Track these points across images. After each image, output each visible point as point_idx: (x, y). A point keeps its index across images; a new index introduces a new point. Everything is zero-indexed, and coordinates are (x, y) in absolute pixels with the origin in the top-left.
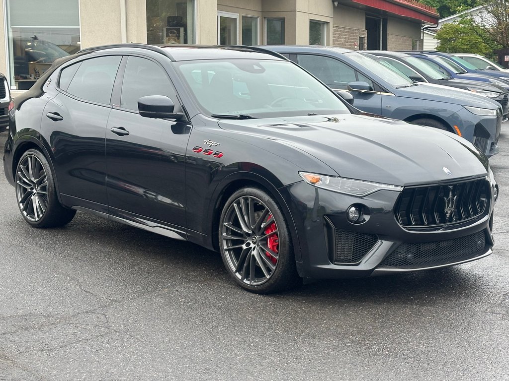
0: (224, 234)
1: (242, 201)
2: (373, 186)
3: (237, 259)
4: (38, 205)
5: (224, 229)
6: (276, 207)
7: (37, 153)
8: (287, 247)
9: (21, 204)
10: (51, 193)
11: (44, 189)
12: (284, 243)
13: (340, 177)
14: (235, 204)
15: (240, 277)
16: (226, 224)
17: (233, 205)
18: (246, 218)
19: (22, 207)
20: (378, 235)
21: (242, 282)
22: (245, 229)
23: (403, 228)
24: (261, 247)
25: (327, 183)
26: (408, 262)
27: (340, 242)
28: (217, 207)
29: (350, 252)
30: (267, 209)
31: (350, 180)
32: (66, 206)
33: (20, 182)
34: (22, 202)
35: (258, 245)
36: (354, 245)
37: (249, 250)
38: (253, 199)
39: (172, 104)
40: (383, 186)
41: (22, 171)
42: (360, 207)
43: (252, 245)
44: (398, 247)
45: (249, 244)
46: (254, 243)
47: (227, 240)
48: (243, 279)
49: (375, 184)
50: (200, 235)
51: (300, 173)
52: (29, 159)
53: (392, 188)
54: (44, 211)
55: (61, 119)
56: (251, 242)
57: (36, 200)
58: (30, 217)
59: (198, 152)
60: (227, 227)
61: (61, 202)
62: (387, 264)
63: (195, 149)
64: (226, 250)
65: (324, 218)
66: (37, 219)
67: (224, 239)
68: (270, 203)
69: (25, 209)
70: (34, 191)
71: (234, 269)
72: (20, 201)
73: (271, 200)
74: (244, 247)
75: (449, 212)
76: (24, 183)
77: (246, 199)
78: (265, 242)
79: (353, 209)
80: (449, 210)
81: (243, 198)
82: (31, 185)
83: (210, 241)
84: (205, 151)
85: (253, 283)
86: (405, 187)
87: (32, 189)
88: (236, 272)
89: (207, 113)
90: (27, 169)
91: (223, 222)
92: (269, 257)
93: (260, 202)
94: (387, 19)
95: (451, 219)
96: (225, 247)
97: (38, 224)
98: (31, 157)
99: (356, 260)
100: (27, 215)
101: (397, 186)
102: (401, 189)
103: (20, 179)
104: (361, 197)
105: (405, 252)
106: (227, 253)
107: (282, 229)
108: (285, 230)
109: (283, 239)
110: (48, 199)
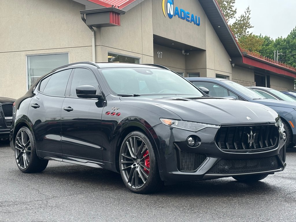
0: (122, 161)
1: (131, 140)
2: (203, 125)
3: (129, 174)
4: (26, 159)
5: (122, 158)
6: (148, 140)
7: (26, 129)
8: (154, 163)
9: (17, 160)
10: (33, 151)
11: (29, 149)
12: (153, 161)
13: (183, 120)
14: (127, 142)
15: (130, 185)
16: (123, 154)
17: (126, 143)
18: (133, 149)
19: (18, 161)
20: (207, 154)
21: (131, 188)
22: (132, 156)
23: (221, 150)
24: (141, 166)
25: (177, 124)
26: (225, 171)
27: (184, 158)
28: (118, 145)
29: (192, 167)
30: (144, 142)
31: (189, 122)
32: (41, 158)
33: (17, 147)
34: (18, 158)
35: (140, 165)
36: (194, 162)
37: (135, 168)
38: (136, 138)
39: (95, 89)
40: (209, 126)
41: (18, 141)
42: (195, 137)
43: (137, 165)
44: (219, 162)
45: (135, 165)
46: (138, 164)
47: (124, 164)
48: (132, 186)
49: (204, 124)
50: (110, 164)
51: (161, 119)
52: (22, 133)
53: (214, 126)
54: (29, 162)
55: (39, 107)
56: (136, 164)
57: (25, 156)
58: (22, 167)
59: (108, 114)
60: (123, 156)
61: (38, 155)
62: (213, 172)
63: (106, 113)
64: (123, 170)
65: (174, 144)
66: (25, 167)
67: (122, 164)
68: (145, 138)
69: (19, 163)
70: (25, 151)
71: (127, 181)
72: (16, 158)
73: (146, 137)
74: (132, 166)
75: (251, 143)
76: (20, 147)
77: (133, 138)
78: (143, 162)
79: (191, 139)
80: (251, 142)
81: (131, 138)
82: (23, 148)
83: (115, 166)
84: (112, 114)
85: (137, 187)
86: (221, 126)
87: (23, 150)
88: (128, 182)
89: (114, 94)
90: (21, 139)
91: (121, 154)
92: (146, 171)
93: (140, 139)
94: (269, 76)
95: (253, 147)
96: (123, 168)
97: (26, 170)
98: (23, 131)
99: (194, 169)
100: (20, 166)
101: (217, 125)
102: (219, 127)
103: (17, 146)
104: (196, 132)
105: (223, 165)
106: (123, 172)
107: (151, 153)
108: (153, 153)
109: (152, 159)
110: (31, 154)
